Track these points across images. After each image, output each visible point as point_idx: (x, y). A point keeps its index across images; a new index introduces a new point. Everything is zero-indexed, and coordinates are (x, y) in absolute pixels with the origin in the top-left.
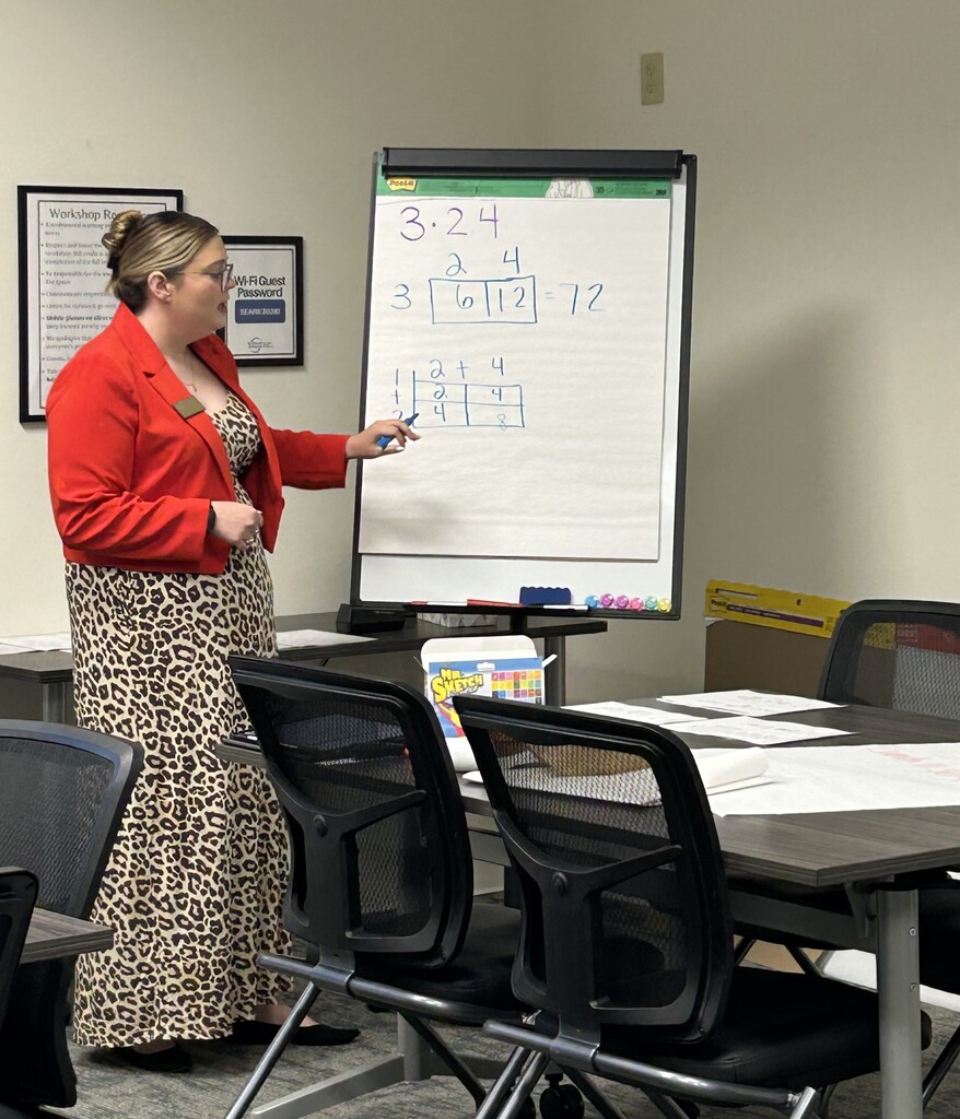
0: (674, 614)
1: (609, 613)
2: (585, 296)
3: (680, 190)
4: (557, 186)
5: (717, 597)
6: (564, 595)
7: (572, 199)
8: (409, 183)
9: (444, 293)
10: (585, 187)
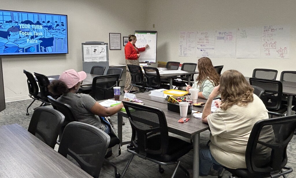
0: (156, 63)
1: (151, 63)
2: (150, 41)
3: (156, 34)
4: (148, 33)
5: (158, 62)
6: (148, 62)
7: (149, 34)
8: (137, 33)
9: (140, 41)
10: (150, 33)
